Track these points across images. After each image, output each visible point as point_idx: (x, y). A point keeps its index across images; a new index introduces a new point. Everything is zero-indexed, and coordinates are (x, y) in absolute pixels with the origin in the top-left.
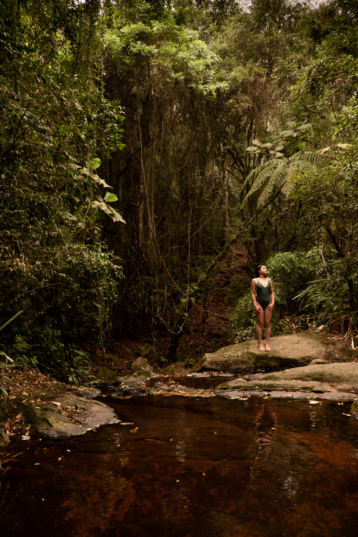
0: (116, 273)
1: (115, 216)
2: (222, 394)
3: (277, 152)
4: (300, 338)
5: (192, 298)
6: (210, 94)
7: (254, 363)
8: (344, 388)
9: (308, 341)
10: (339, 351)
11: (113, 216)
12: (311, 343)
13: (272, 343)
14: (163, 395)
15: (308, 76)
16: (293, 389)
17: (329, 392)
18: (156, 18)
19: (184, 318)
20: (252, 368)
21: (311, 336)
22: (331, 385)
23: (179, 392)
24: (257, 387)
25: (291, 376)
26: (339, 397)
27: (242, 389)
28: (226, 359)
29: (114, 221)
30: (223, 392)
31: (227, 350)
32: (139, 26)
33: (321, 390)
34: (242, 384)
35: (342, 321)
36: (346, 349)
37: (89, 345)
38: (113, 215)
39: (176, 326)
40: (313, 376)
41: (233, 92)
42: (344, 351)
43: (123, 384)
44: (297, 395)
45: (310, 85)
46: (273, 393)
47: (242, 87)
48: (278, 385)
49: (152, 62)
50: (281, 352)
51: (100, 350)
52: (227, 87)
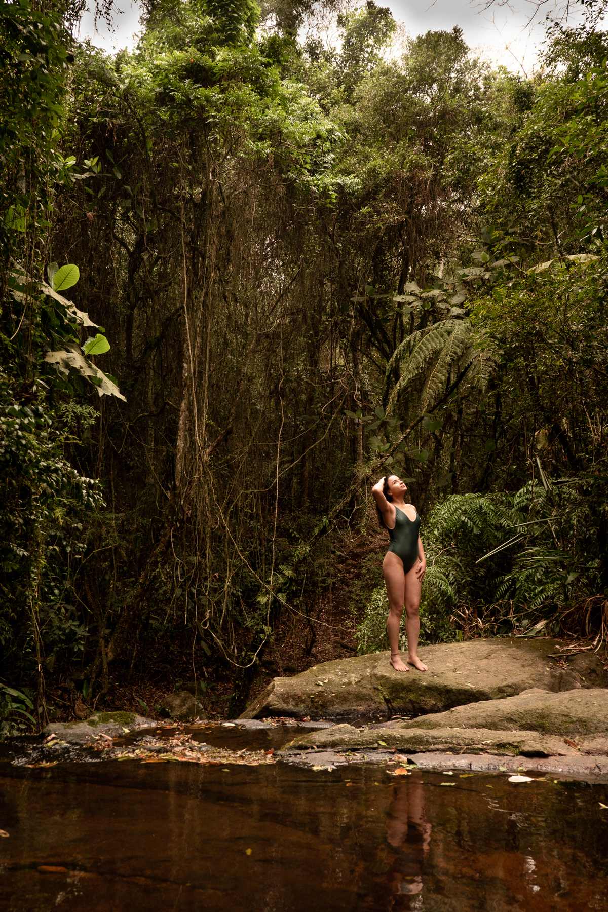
0: (84, 492)
1: (103, 384)
2: (292, 759)
3: (452, 306)
4: (493, 647)
5: (280, 595)
6: (325, 194)
7: (385, 700)
8: (599, 747)
9: (512, 653)
10: (583, 676)
11: (100, 386)
12: (517, 657)
13: (430, 657)
14: (141, 759)
15: (511, 156)
16: (473, 749)
17: (560, 755)
18: (221, 43)
19: (262, 636)
20: (382, 711)
21: (518, 643)
22: (566, 742)
23: (185, 755)
24: (383, 744)
25: (469, 719)
26: (587, 768)
27: (345, 747)
28: (320, 688)
29: (101, 394)
30: (296, 755)
31: (324, 670)
32: (191, 54)
33: (542, 750)
34: (346, 737)
35: (586, 610)
36: (599, 670)
37: (60, 692)
38: (100, 382)
39: (246, 655)
40: (522, 719)
41: (368, 196)
42: (594, 675)
43: (53, 739)
44: (480, 763)
45: (514, 172)
46: (421, 758)
47: (386, 186)
48: (434, 738)
49: (208, 117)
50: (450, 675)
51: (83, 703)
52: (357, 185)
